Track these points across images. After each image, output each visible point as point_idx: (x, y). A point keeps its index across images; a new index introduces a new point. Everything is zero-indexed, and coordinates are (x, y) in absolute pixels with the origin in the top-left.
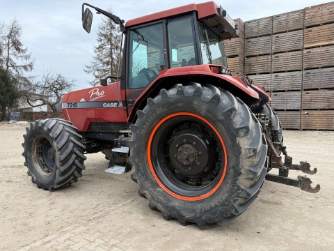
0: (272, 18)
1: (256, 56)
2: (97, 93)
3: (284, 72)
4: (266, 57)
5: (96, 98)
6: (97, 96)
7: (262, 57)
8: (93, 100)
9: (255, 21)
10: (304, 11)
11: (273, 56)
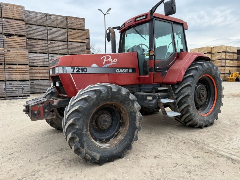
0: (47, 15)
1: (36, 39)
2: (110, 60)
3: (57, 54)
4: (44, 42)
5: (110, 65)
6: (110, 63)
7: (41, 42)
8: (107, 66)
9: (34, 12)
10: (67, 18)
11: (50, 42)
